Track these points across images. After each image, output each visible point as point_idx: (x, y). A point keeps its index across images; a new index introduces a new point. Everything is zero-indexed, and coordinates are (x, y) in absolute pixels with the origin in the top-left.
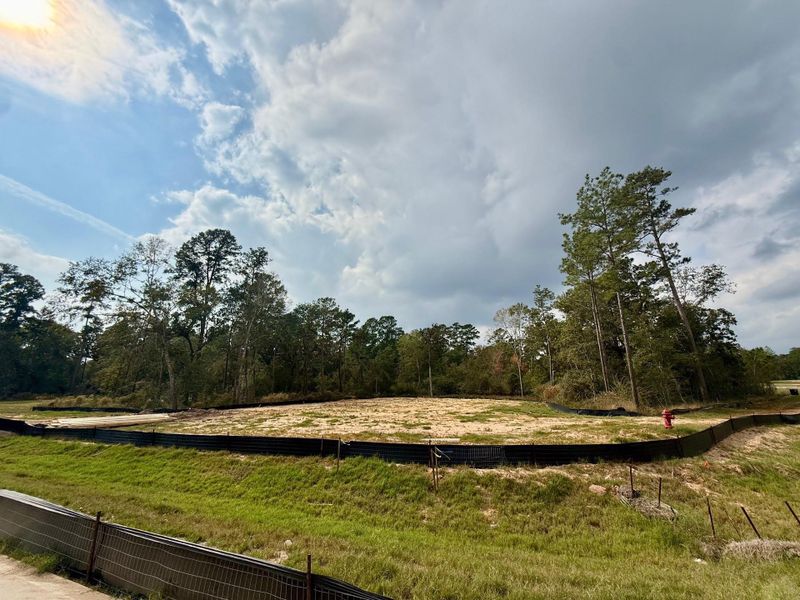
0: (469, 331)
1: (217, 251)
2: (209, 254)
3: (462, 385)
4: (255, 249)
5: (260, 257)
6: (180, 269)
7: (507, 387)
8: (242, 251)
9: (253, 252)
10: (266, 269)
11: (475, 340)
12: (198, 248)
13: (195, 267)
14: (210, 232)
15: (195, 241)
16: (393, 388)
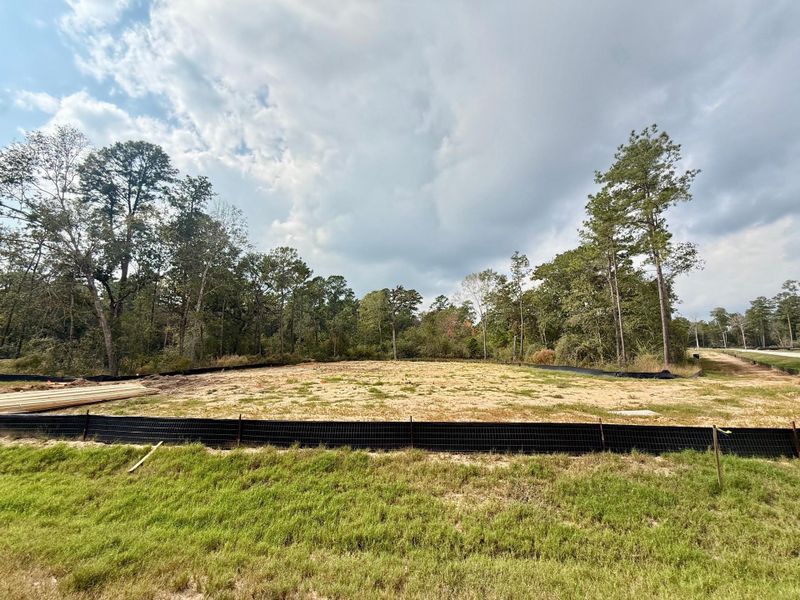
0: (414, 297)
1: (142, 173)
2: (130, 174)
3: (423, 349)
4: (194, 177)
5: (201, 189)
6: (85, 190)
7: (466, 351)
8: (178, 177)
9: (191, 181)
10: (208, 207)
11: (418, 306)
12: (112, 165)
13: (111, 190)
14: (131, 144)
15: (109, 154)
16: (351, 350)
